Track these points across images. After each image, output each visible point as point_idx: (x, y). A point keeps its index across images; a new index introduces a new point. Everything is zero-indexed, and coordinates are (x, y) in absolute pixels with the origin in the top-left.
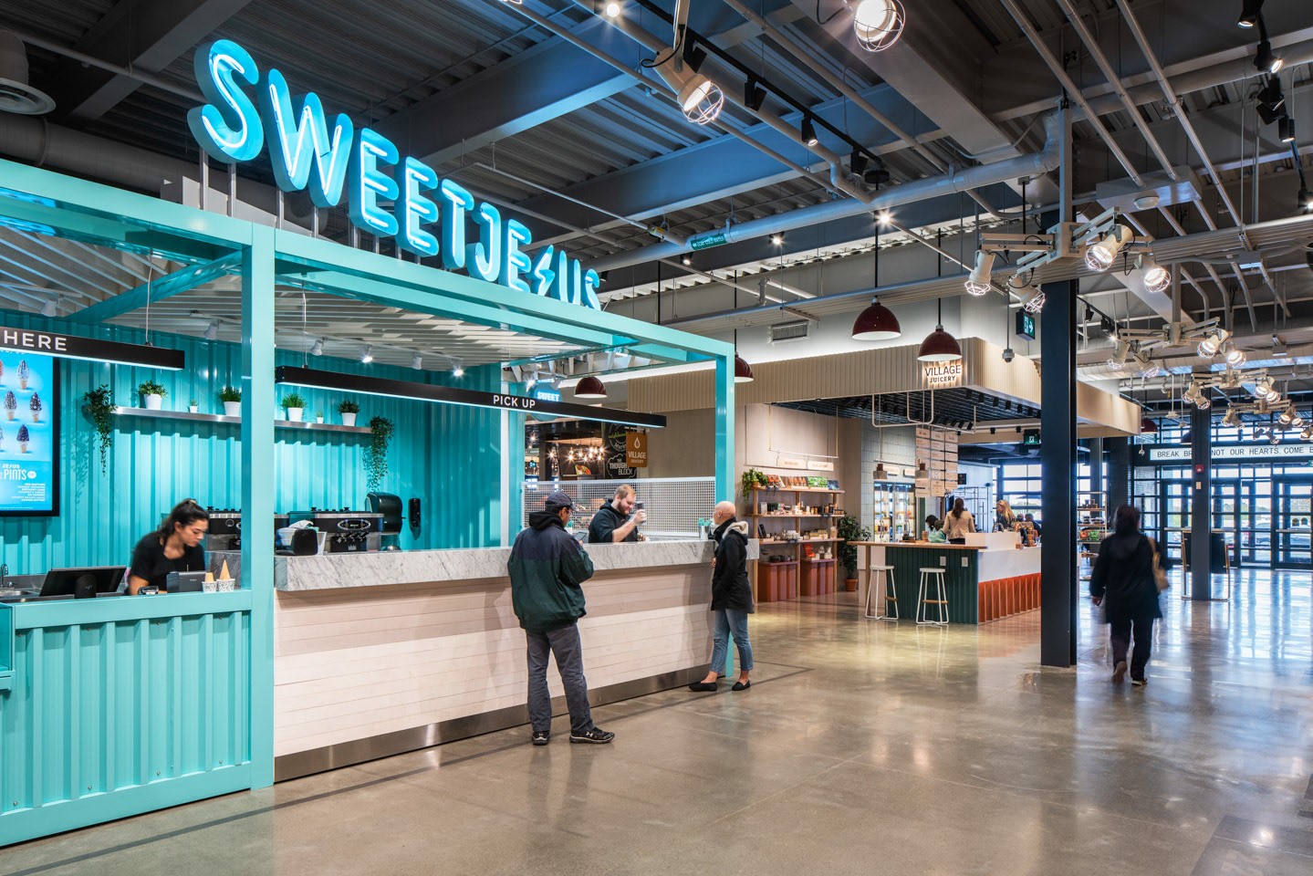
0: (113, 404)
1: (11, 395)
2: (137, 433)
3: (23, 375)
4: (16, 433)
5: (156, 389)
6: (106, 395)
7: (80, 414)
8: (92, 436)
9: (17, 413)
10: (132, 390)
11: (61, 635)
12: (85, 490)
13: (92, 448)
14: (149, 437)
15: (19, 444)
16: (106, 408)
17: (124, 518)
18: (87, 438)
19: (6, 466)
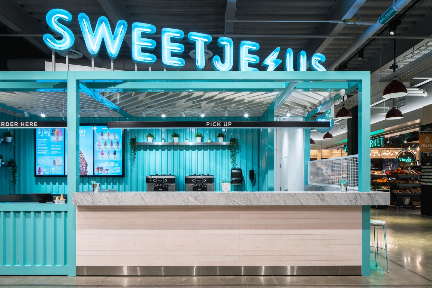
1: (112, 142)
2: (148, 150)
3: (115, 135)
5: (151, 136)
6: (135, 139)
9: (113, 147)
19: (111, 162)
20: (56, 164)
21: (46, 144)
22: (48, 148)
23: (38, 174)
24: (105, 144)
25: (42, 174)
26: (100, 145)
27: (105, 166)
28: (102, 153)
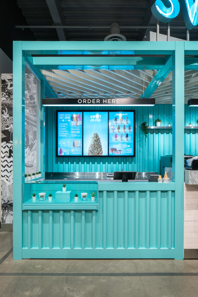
0: (148, 126)
1: (124, 126)
2: (154, 134)
3: (127, 121)
4: (125, 136)
5: (159, 120)
6: (146, 124)
7: (140, 130)
8: (143, 135)
9: (126, 130)
10: (153, 122)
11: (112, 193)
12: (141, 150)
13: (143, 139)
14: (158, 135)
15: (126, 138)
16: (146, 127)
17: (151, 158)
18: (142, 136)
19: (123, 144)
20: (75, 145)
21: (66, 128)
22: (68, 132)
23: (59, 154)
24: (119, 128)
25: (63, 154)
26: (114, 129)
27: (118, 147)
28: (116, 136)
